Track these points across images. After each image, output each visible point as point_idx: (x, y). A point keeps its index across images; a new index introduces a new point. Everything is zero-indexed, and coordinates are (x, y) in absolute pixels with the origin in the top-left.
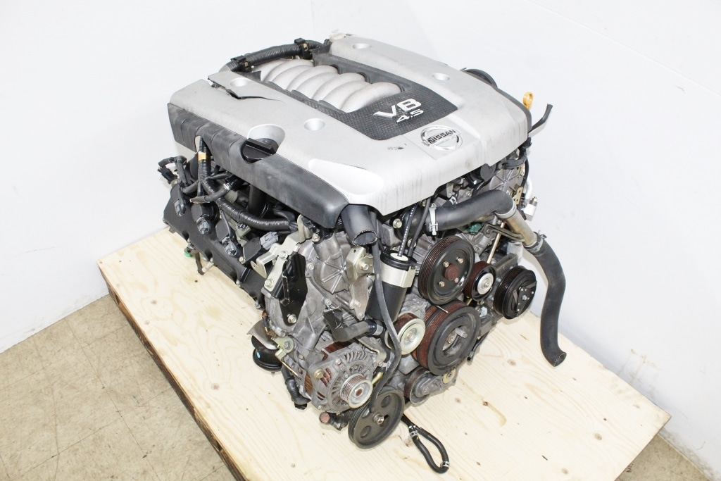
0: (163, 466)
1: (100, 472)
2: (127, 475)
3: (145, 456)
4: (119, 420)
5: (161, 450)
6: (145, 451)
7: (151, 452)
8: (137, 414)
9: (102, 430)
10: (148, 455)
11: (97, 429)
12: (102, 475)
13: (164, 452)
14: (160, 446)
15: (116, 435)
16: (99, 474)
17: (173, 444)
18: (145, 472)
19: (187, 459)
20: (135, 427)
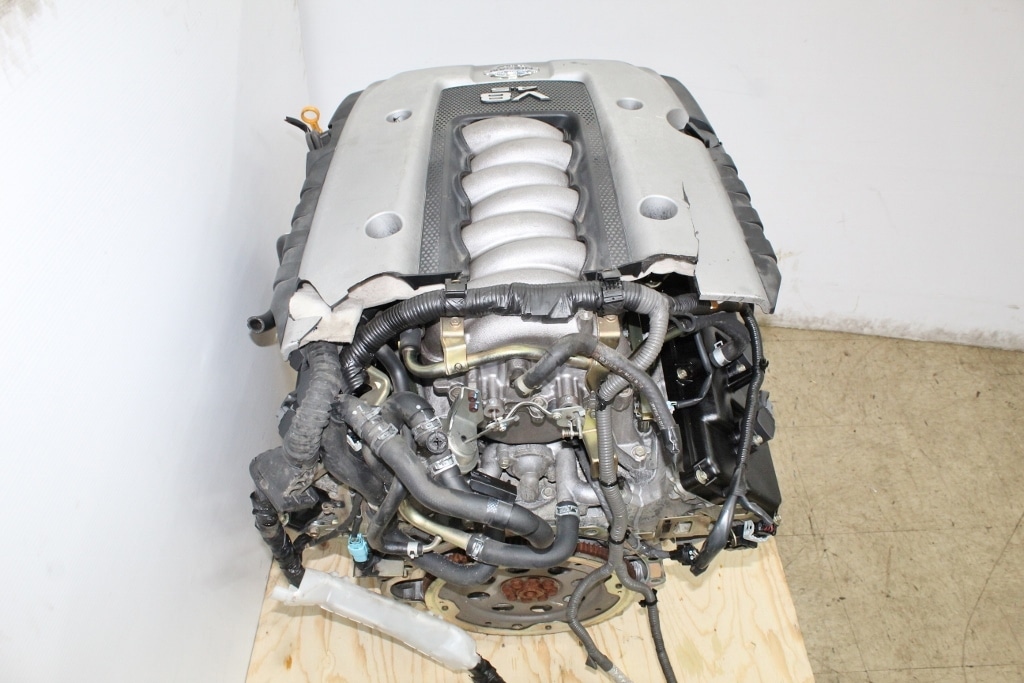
0: (821, 577)
1: (904, 610)
2: (868, 589)
3: (842, 598)
4: (872, 668)
5: (819, 595)
6: (840, 604)
7: (834, 600)
8: (842, 662)
9: (897, 666)
10: (838, 597)
11: (905, 672)
12: (901, 605)
13: (816, 590)
14: (819, 601)
15: (878, 647)
16: (905, 608)
17: (802, 593)
18: (846, 580)
19: (790, 567)
20: (849, 645)
